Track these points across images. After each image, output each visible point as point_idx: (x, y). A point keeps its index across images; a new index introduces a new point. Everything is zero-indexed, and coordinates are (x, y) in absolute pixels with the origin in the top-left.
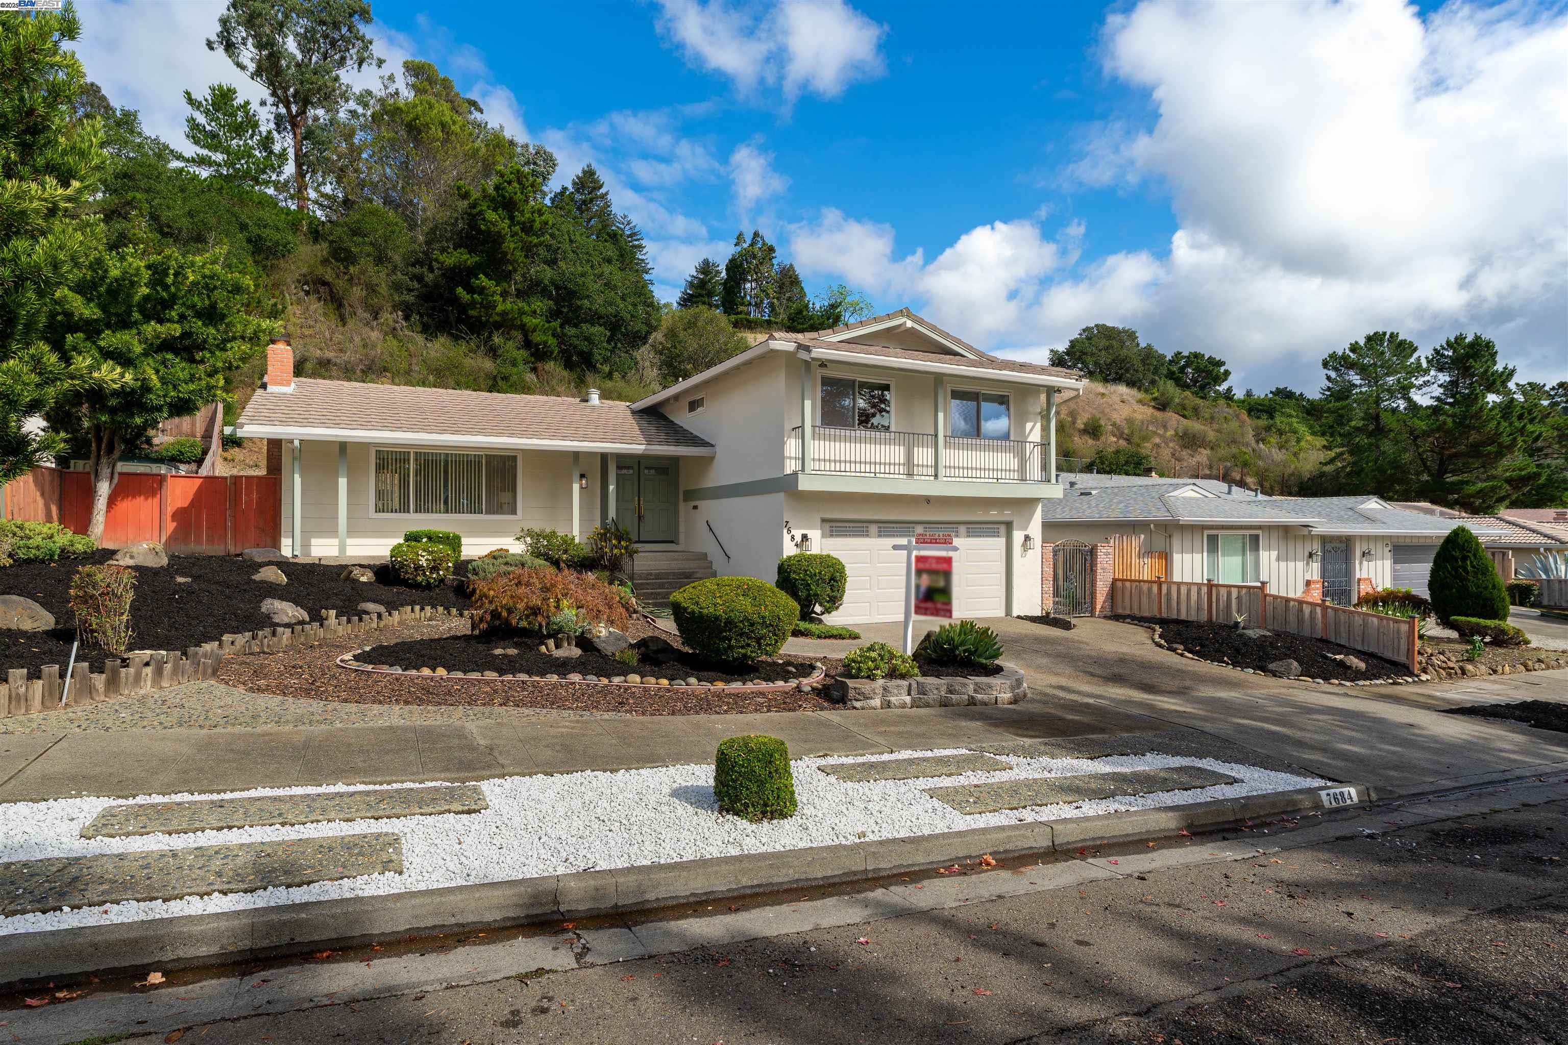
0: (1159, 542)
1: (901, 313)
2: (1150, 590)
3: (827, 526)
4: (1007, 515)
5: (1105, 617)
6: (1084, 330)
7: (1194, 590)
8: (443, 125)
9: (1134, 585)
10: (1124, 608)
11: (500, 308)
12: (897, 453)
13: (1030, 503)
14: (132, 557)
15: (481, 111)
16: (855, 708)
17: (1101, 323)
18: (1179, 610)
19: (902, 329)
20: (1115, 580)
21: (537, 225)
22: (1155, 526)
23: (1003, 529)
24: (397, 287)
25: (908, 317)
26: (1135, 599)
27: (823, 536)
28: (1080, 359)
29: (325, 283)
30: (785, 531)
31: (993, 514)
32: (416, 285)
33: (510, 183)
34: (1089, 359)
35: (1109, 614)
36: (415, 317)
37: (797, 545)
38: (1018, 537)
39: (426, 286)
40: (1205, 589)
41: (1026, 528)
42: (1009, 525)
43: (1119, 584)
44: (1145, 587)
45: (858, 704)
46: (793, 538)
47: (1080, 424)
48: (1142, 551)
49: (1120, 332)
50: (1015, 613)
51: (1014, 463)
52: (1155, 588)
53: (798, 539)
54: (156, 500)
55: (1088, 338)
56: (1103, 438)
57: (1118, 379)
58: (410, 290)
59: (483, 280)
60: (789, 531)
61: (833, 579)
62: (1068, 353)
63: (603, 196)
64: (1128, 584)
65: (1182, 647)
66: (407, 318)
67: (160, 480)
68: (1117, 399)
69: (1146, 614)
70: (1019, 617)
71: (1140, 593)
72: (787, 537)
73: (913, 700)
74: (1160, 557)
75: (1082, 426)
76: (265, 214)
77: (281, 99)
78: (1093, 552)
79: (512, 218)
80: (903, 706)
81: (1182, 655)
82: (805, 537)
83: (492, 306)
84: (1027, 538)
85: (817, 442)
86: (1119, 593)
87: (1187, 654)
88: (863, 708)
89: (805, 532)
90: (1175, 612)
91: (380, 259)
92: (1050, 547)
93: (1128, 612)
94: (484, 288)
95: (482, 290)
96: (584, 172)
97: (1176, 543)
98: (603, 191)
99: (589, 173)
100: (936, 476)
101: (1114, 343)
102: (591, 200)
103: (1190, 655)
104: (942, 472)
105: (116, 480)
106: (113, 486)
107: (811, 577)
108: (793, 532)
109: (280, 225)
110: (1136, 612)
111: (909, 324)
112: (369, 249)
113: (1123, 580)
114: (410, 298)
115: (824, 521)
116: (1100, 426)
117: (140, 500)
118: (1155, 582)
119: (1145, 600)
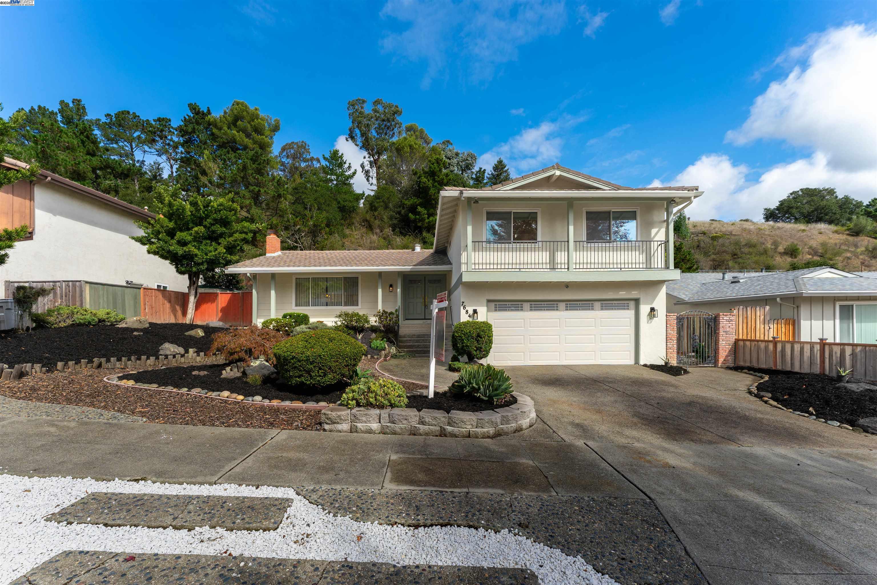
0: (788, 311)
1: (553, 168)
2: (766, 348)
3: (493, 305)
4: (634, 294)
5: (729, 368)
6: (791, 194)
7: (807, 348)
8: (411, 146)
9: (753, 343)
10: (745, 361)
11: (427, 221)
12: (544, 256)
13: (657, 284)
14: (126, 324)
15: (452, 144)
16: (325, 430)
17: (805, 187)
18: (792, 364)
19: (554, 178)
20: (737, 341)
21: (445, 181)
22: (781, 299)
23: (632, 304)
24: (391, 218)
25: (558, 169)
26: (754, 355)
27: (488, 310)
28: (787, 212)
29: (367, 221)
30: (462, 308)
31: (623, 294)
32: (398, 216)
33: (433, 164)
34: (794, 211)
35: (732, 365)
36: (397, 230)
37: (470, 316)
38: (645, 309)
39: (402, 216)
40: (817, 347)
41: (652, 303)
42: (637, 301)
43: (741, 343)
44: (762, 345)
45: (327, 427)
46: (467, 311)
47: (781, 249)
48: (768, 318)
49: (821, 191)
50: (642, 362)
51: (642, 258)
52: (771, 346)
53: (471, 312)
54: (215, 303)
55: (794, 198)
56: (800, 257)
57: (819, 220)
58: (396, 219)
59: (419, 209)
60: (464, 308)
61: (479, 336)
62: (778, 209)
63: (506, 171)
64: (748, 343)
65: (770, 395)
66: (393, 231)
67: (216, 295)
68: (815, 232)
69: (763, 366)
70: (645, 365)
71: (759, 348)
72: (463, 312)
73: (382, 427)
74: (787, 323)
75: (783, 251)
76: (347, 197)
77: (371, 155)
78: (716, 319)
79: (434, 180)
80: (370, 431)
81: (766, 402)
82: (475, 312)
83: (423, 220)
84: (652, 309)
85: (477, 253)
86: (741, 351)
87: (772, 402)
88: (331, 431)
89: (475, 308)
90: (789, 365)
91: (386, 207)
92: (673, 317)
93: (748, 364)
94: (420, 212)
95: (419, 213)
96: (498, 162)
97: (804, 311)
98: (506, 169)
99: (500, 162)
100: (568, 269)
101: (815, 198)
102: (501, 174)
103: (775, 403)
104: (572, 266)
105: (198, 296)
106: (197, 298)
107: (464, 335)
108: (467, 308)
109: (352, 200)
110: (755, 365)
111: (558, 173)
112: (382, 204)
113: (743, 340)
114: (395, 222)
115: (489, 301)
116: (797, 249)
117: (209, 304)
118: (771, 341)
119: (762, 356)
